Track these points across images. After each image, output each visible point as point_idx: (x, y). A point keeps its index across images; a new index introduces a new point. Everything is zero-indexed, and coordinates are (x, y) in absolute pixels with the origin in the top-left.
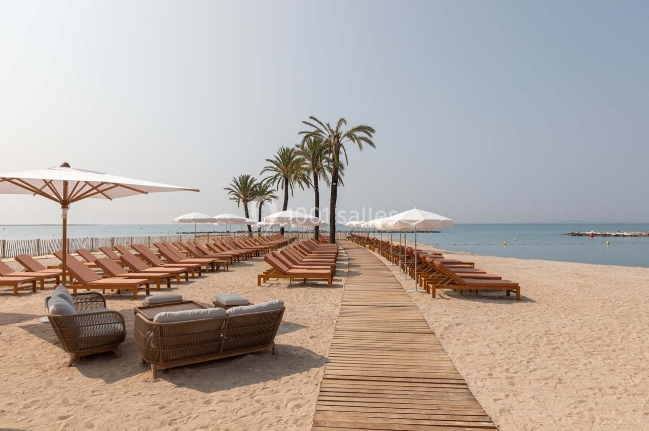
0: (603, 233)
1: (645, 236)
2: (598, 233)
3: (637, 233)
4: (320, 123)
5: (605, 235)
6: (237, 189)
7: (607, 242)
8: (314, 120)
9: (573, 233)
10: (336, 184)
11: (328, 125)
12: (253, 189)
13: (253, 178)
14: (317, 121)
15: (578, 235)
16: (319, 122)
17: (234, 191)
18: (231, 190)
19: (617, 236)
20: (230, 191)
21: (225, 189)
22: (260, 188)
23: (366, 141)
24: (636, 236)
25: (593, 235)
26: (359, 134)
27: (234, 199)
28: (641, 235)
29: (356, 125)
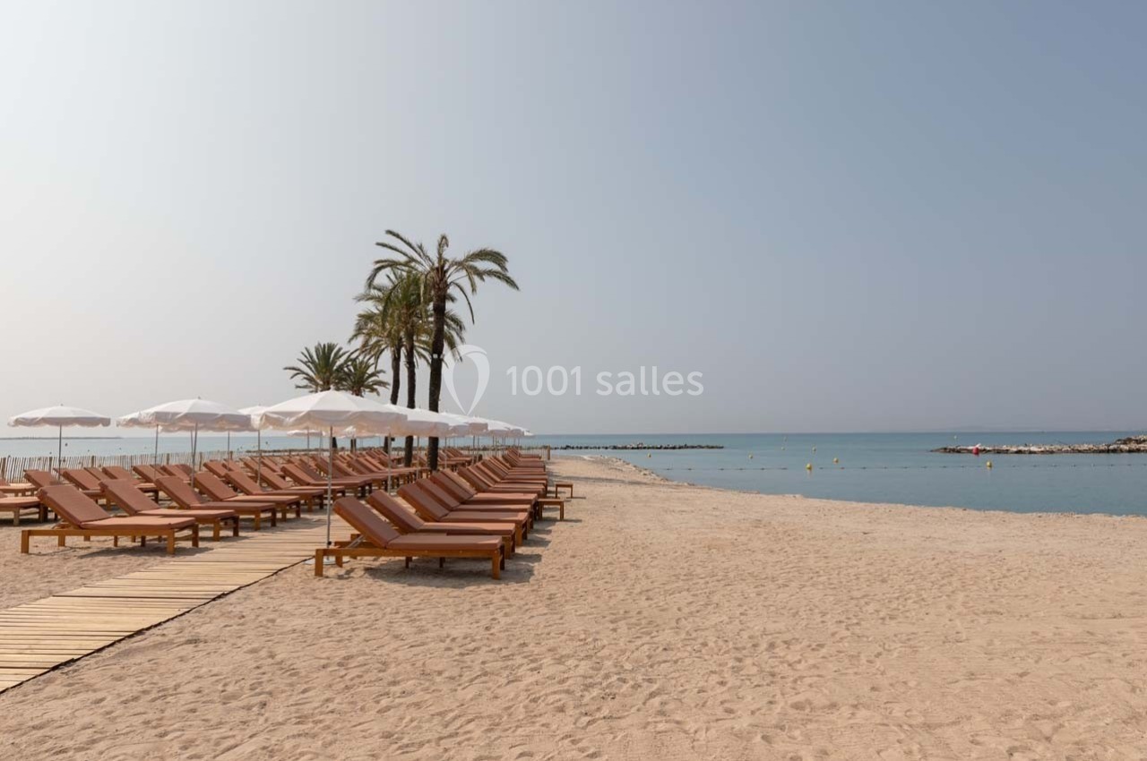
0: (996, 448)
1: (1067, 452)
2: (988, 448)
3: (1055, 447)
4: (409, 244)
5: (999, 452)
6: (311, 369)
7: (988, 464)
8: (394, 238)
9: (945, 449)
10: (439, 356)
11: (421, 247)
12: (342, 369)
13: (340, 350)
14: (402, 239)
15: (953, 451)
16: (405, 242)
17: (304, 373)
18: (299, 370)
19: (1019, 452)
20: (295, 372)
21: (286, 369)
22: (355, 367)
23: (499, 277)
24: (1052, 452)
25: (978, 452)
26: (483, 265)
27: (305, 387)
28: (1060, 451)
29: (476, 248)
